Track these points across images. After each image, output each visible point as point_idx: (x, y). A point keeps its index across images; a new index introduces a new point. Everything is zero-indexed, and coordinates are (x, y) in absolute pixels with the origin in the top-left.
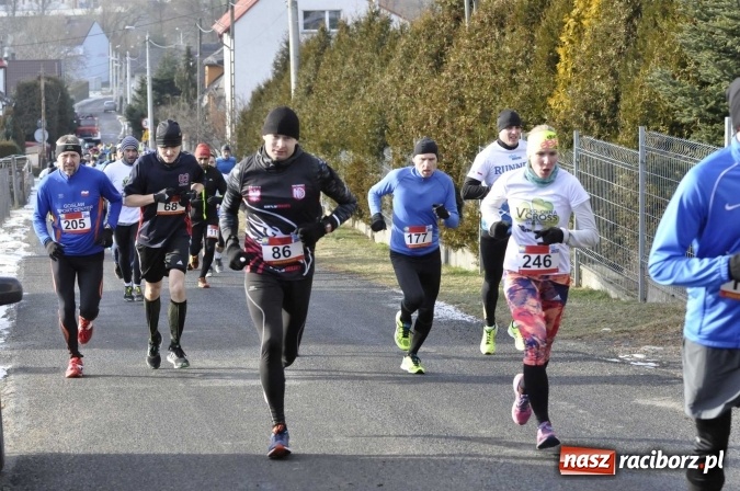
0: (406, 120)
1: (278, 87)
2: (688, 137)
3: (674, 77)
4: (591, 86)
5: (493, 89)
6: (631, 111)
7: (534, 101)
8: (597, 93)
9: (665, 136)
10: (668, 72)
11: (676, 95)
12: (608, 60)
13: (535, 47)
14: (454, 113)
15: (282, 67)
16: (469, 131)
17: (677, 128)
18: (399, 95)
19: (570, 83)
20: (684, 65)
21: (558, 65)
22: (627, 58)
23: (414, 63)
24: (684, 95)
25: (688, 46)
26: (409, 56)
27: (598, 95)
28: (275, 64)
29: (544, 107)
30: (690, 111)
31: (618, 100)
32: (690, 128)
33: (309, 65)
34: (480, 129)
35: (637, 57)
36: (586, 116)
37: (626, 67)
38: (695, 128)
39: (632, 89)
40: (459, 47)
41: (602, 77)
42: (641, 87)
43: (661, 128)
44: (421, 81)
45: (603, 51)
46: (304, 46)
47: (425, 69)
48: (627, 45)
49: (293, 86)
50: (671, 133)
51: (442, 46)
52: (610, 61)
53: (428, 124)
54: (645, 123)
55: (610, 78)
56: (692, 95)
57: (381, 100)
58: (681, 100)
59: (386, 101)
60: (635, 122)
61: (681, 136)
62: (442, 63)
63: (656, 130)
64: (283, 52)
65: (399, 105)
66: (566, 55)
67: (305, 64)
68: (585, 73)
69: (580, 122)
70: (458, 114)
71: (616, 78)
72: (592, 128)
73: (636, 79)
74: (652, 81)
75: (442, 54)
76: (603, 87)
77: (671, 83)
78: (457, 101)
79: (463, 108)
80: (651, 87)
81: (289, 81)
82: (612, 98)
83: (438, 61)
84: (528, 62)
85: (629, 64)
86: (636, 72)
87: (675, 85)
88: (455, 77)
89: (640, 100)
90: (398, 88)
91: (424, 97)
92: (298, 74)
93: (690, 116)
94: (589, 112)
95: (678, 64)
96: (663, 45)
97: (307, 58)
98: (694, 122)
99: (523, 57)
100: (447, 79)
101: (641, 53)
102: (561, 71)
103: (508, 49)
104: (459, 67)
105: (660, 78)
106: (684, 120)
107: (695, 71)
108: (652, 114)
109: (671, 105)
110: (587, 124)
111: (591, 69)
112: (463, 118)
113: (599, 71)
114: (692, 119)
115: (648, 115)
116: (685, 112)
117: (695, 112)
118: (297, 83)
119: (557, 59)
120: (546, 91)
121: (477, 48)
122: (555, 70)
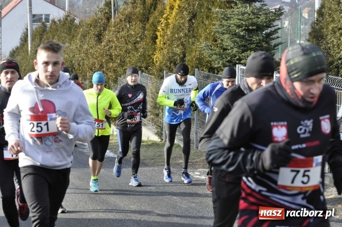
0: (83, 65)
1: (22, 49)
2: (217, 74)
3: (211, 46)
4: (172, 50)
5: (126, 51)
6: (191, 61)
7: (145, 57)
8: (175, 53)
9: (207, 73)
10: (208, 44)
11: (212, 55)
12: (180, 38)
13: (146, 32)
14: (107, 62)
15: (24, 40)
16: (115, 70)
17: (212, 69)
18: (80, 54)
19: (162, 49)
20: (216, 41)
21: (157, 40)
22: (189, 38)
23: (87, 39)
24: (216, 54)
25: (218, 32)
26: (84, 36)
27: (175, 54)
28: (21, 39)
29: (150, 60)
30: (219, 62)
31: (184, 56)
32: (219, 70)
33: (36, 40)
34: (120, 70)
35: (194, 37)
36: (170, 64)
37: (189, 41)
38: (220, 70)
39: (192, 51)
40: (110, 31)
41: (178, 46)
42: (196, 51)
43: (205, 70)
44: (91, 47)
45: (177, 34)
46: (35, 31)
47: (93, 42)
48: (189, 32)
49: (29, 49)
50: (209, 72)
51: (101, 31)
52: (180, 39)
53: (95, 67)
54: (198, 67)
55: (181, 47)
56: (220, 54)
57: (71, 56)
58: (214, 57)
59: (74, 56)
60: (192, 67)
61: (214, 73)
62: (101, 39)
63: (203, 70)
64: (24, 33)
65: (80, 59)
66: (161, 36)
67: (35, 39)
68: (169, 44)
69: (167, 66)
70: (109, 62)
71: (183, 46)
72: (172, 69)
73: (194, 47)
74: (201, 48)
75: (101, 35)
76: (178, 51)
77: (210, 49)
78: (109, 56)
79: (112, 59)
80: (201, 51)
81: (28, 47)
82: (182, 56)
83: (99, 37)
84: (142, 39)
85: (190, 40)
86: (193, 43)
87: (212, 50)
88: (107, 45)
89: (194, 56)
90: (79, 51)
91: (92, 55)
92: (31, 44)
93: (219, 64)
94: (171, 62)
95: (213, 40)
96: (206, 32)
97: (36, 36)
98: (220, 67)
99: (140, 37)
100: (105, 46)
101: (196, 35)
102: (158, 43)
103: (133, 33)
104: (110, 41)
105: (205, 47)
106: (216, 66)
107: (221, 44)
108: (201, 63)
109: (210, 59)
110: (170, 67)
111: (172, 42)
112: (111, 64)
113: (176, 43)
114: (219, 65)
115: (199, 64)
116: (216, 62)
117: (221, 62)
118: (31, 48)
119: (156, 37)
120: (150, 53)
121: (119, 32)
122: (155, 43)
